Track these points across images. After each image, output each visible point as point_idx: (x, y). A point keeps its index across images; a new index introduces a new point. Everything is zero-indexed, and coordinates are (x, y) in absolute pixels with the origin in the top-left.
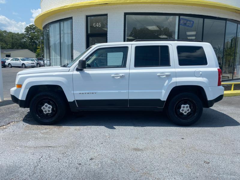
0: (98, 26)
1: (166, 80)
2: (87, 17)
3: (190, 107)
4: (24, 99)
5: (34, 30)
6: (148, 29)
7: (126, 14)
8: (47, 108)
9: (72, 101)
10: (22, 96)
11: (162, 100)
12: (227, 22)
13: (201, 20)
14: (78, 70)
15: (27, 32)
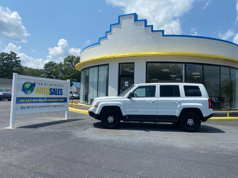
0: (127, 70)
1: (178, 105)
2: (119, 64)
3: (193, 121)
4: (99, 114)
5: (52, 67)
6: (162, 71)
7: (147, 62)
8: (111, 119)
9: (125, 115)
10: (97, 112)
11: (177, 116)
12: (221, 67)
13: (201, 66)
14: (128, 98)
15: (46, 68)
